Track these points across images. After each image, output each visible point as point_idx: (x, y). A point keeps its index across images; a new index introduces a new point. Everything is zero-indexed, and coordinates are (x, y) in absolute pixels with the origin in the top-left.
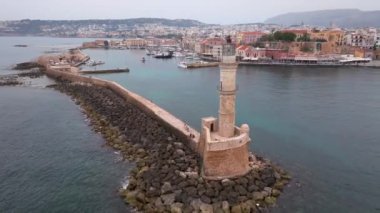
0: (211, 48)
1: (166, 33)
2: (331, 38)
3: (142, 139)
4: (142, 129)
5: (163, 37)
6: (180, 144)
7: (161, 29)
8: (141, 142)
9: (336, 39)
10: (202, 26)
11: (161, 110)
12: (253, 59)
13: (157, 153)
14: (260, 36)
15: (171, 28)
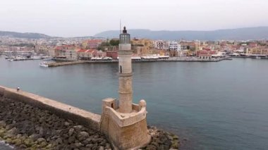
0: (65, 52)
1: (19, 43)
2: (146, 44)
3: (37, 129)
4: (33, 119)
5: (16, 45)
6: (80, 127)
7: (13, 40)
8: (36, 132)
9: (149, 45)
10: (48, 38)
11: (47, 99)
12: (98, 58)
13: (60, 140)
14: (100, 43)
15: (23, 40)
